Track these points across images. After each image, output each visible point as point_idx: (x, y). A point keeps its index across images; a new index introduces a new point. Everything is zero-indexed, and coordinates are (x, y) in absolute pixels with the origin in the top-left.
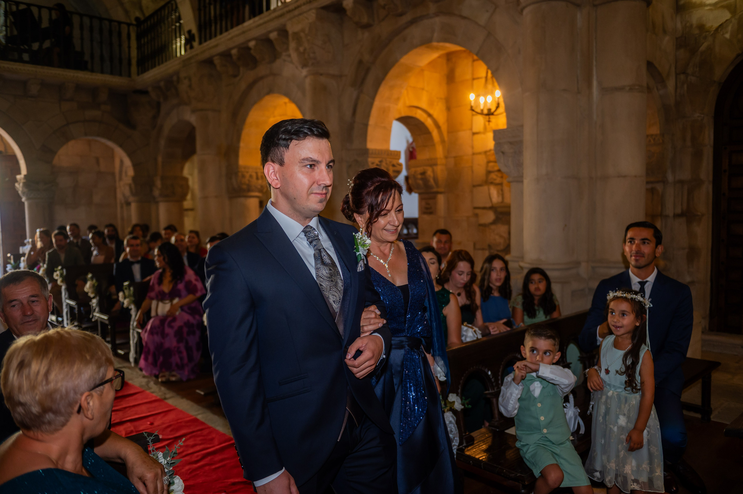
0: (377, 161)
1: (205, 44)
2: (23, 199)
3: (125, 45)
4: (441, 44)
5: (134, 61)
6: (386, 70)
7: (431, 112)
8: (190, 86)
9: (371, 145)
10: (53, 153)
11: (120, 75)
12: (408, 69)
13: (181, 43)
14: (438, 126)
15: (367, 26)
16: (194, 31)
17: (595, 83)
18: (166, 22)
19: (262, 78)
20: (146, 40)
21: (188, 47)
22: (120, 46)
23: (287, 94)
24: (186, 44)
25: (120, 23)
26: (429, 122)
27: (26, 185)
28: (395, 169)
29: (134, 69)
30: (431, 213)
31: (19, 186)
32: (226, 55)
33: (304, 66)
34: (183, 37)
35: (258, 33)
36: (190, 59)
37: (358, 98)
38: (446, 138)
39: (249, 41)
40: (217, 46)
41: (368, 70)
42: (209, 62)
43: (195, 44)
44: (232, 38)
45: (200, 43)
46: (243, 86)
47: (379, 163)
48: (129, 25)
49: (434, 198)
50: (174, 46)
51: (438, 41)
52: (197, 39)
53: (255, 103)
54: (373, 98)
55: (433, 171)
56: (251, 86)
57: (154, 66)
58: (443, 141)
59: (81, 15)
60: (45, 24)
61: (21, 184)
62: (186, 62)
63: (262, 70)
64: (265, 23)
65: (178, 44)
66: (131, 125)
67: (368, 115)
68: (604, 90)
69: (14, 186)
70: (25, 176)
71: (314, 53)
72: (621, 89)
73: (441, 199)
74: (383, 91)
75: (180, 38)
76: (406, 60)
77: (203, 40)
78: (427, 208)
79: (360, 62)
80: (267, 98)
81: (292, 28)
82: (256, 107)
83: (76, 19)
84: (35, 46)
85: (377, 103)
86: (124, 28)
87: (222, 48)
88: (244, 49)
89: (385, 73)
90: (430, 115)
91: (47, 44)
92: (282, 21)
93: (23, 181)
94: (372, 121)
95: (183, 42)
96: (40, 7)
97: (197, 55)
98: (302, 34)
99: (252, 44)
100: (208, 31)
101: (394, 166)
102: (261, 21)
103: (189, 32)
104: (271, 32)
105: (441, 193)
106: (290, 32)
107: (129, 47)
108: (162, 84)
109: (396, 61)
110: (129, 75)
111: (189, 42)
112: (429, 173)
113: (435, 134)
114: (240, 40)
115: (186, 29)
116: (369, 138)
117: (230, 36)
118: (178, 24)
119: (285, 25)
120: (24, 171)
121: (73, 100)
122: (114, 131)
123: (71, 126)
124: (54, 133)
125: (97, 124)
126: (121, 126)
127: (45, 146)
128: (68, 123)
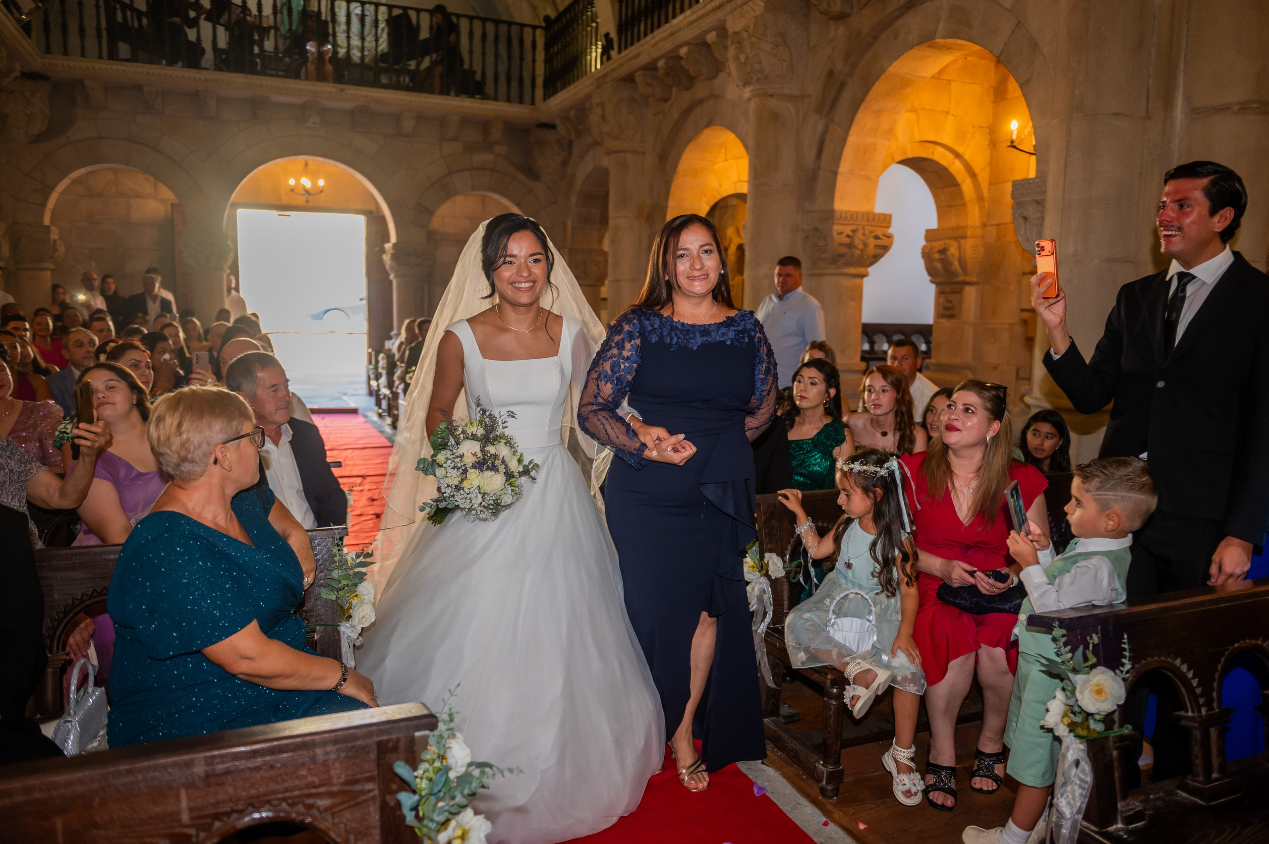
0: (848, 230)
1: (624, 53)
2: (392, 277)
3: (529, 57)
4: (950, 41)
5: (540, 81)
6: (867, 86)
7: (960, 150)
8: (603, 117)
9: (841, 204)
10: (430, 213)
11: (521, 101)
12: (906, 83)
13: (596, 52)
14: (973, 174)
15: (841, 17)
16: (613, 35)
17: (1180, 100)
18: (580, 22)
19: (701, 102)
20: (556, 50)
21: (605, 58)
22: (522, 59)
23: (732, 128)
24: (602, 54)
25: (522, 26)
26: (956, 168)
27: (394, 257)
28: (879, 242)
29: (539, 92)
30: (952, 316)
31: (387, 258)
32: (651, 68)
33: (746, 83)
34: (599, 43)
35: (689, 34)
36: (605, 75)
37: (825, 131)
38: (986, 194)
39: (680, 46)
40: (637, 56)
41: (842, 86)
42: (629, 79)
43: (614, 53)
44: (657, 44)
45: (620, 52)
46: (675, 114)
47: (851, 234)
48: (534, 28)
49: (960, 292)
50: (589, 57)
51: (944, 37)
52: (616, 46)
53: (690, 140)
54: (847, 131)
55: (959, 248)
56: (686, 113)
57: (564, 87)
58: (980, 198)
59: (471, 18)
60: (424, 34)
61: (389, 256)
62: (601, 79)
63: (700, 90)
64: (699, 18)
65: (594, 54)
66: (532, 173)
67: (837, 159)
68: (1195, 112)
69: (382, 259)
70: (394, 245)
71: (760, 63)
72: (1223, 109)
73: (971, 294)
74: (864, 119)
75: (596, 45)
76: (899, 68)
77: (623, 46)
78: (946, 309)
79: (831, 74)
80: (707, 132)
81: (733, 26)
82: (691, 146)
83: (464, 24)
84: (413, 65)
85: (853, 139)
86: (528, 33)
87: (644, 60)
88: (674, 57)
89: (867, 90)
90: (958, 155)
91: (426, 63)
92: (720, 14)
93: (392, 251)
94: (844, 168)
95: (599, 51)
96: (418, 11)
97: (613, 70)
98: (745, 34)
99: (683, 51)
100: (629, 34)
101: (877, 237)
102: (694, 17)
103: (607, 36)
104: (707, 32)
105: (971, 284)
106: (730, 31)
107: (534, 61)
108: (572, 113)
109: (883, 71)
110: (533, 103)
111: (606, 51)
112: (953, 250)
113: (967, 187)
114: (668, 46)
115: (602, 31)
116: (838, 194)
117: (654, 41)
118: (594, 25)
119: (724, 21)
120: (393, 238)
121: (457, 140)
122: (510, 184)
123: (454, 176)
124: (432, 186)
125: (488, 173)
126: (520, 176)
127: (419, 204)
128: (451, 173)
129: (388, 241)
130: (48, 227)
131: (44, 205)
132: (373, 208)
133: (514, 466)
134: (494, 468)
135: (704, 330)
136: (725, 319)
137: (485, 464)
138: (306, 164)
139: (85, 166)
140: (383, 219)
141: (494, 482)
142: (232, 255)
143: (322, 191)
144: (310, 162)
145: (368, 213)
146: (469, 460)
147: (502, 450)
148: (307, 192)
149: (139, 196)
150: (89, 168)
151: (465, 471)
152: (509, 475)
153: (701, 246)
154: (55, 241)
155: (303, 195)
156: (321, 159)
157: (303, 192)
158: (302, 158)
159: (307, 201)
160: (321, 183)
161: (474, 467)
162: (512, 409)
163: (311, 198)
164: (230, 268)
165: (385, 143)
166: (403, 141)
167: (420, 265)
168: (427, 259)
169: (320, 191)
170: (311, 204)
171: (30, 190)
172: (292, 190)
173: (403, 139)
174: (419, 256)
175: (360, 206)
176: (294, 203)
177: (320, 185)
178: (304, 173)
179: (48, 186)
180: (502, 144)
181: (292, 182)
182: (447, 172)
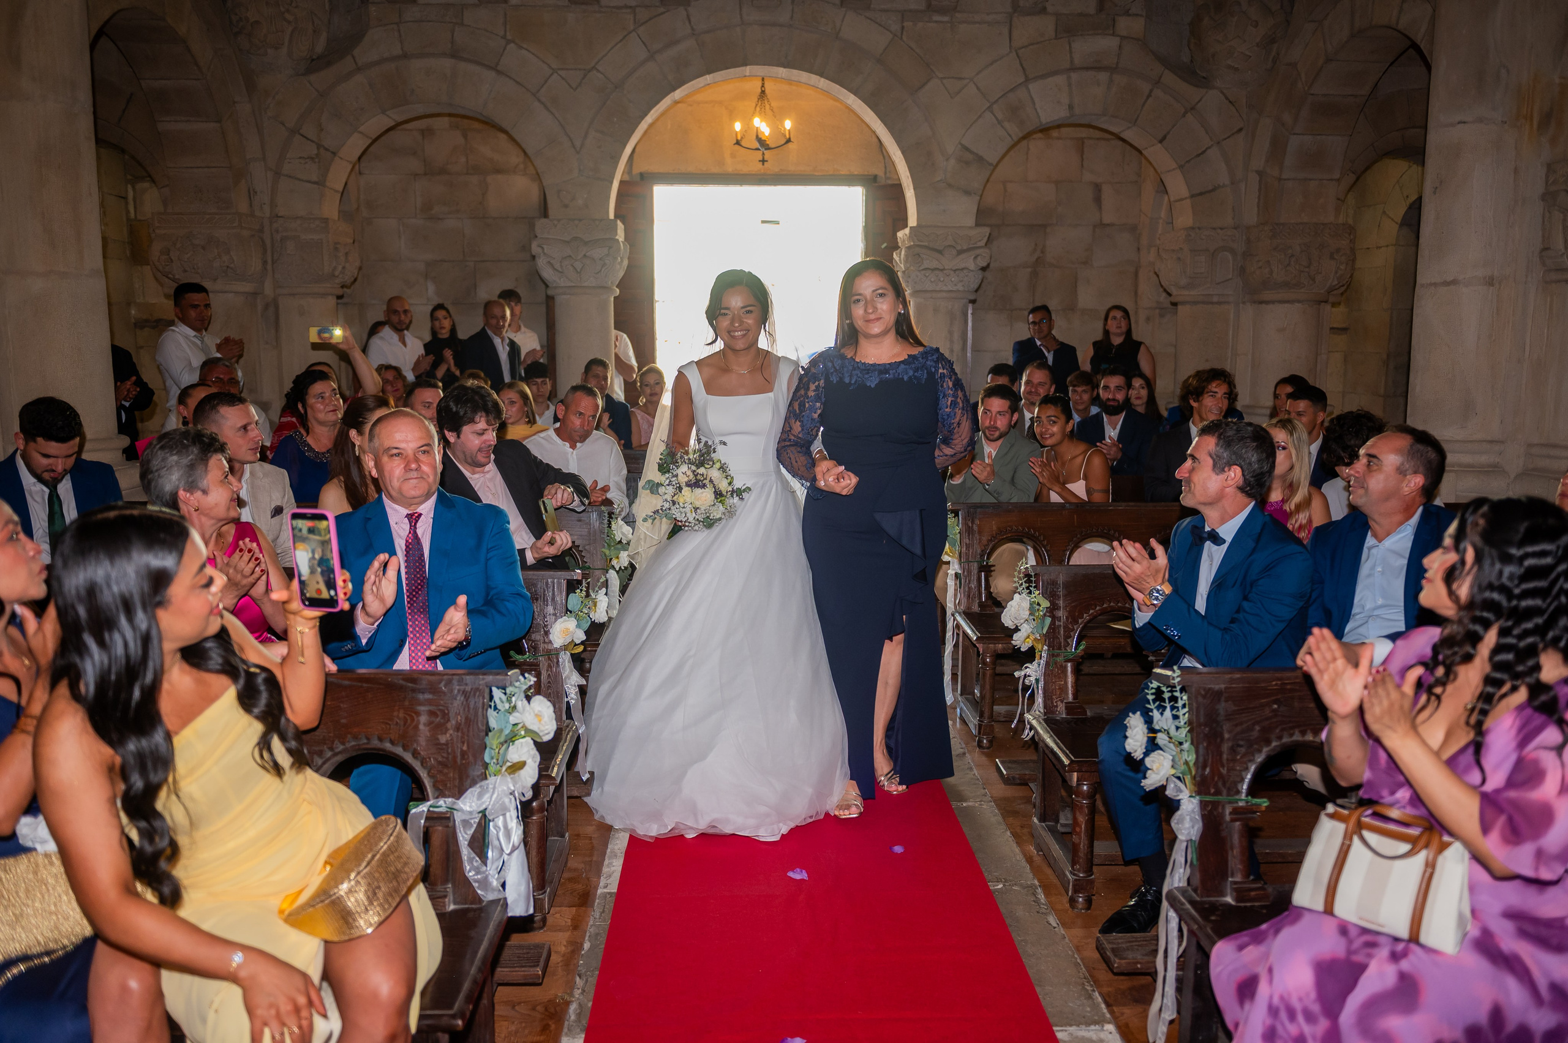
27: (913, 255)
31: (899, 258)
61: (904, 254)
70: (913, 230)
93: (908, 244)
120: (913, 221)
121: (1044, 11)
122: (1149, 96)
123: (1032, 86)
124: (990, 109)
125: (1103, 76)
126: (1169, 78)
127: (966, 149)
128: (1027, 80)
129: (904, 225)
130: (325, 220)
131: (321, 183)
132: (879, 170)
133: (723, 486)
134: (704, 486)
135: (883, 369)
136: (907, 357)
137: (697, 483)
138: (763, 93)
139: (384, 110)
141: (705, 496)
145: (870, 182)
146: (683, 479)
147: (715, 474)
148: (763, 143)
151: (680, 489)
152: (718, 494)
153: (874, 291)
154: (338, 244)
155: (757, 149)
156: (782, 71)
157: (757, 145)
158: (750, 77)
159: (763, 162)
160: (788, 124)
161: (688, 485)
162: (724, 439)
163: (769, 155)
165: (903, 27)
166: (936, 22)
167: (962, 269)
168: (976, 258)
169: (785, 141)
170: (772, 167)
171: (300, 158)
172: (738, 143)
173: (936, 18)
174: (960, 252)
175: (856, 169)
176: (745, 169)
177: (785, 129)
178: (758, 109)
179: (327, 150)
180: (1137, 15)
181: (738, 126)
182: (1022, 79)
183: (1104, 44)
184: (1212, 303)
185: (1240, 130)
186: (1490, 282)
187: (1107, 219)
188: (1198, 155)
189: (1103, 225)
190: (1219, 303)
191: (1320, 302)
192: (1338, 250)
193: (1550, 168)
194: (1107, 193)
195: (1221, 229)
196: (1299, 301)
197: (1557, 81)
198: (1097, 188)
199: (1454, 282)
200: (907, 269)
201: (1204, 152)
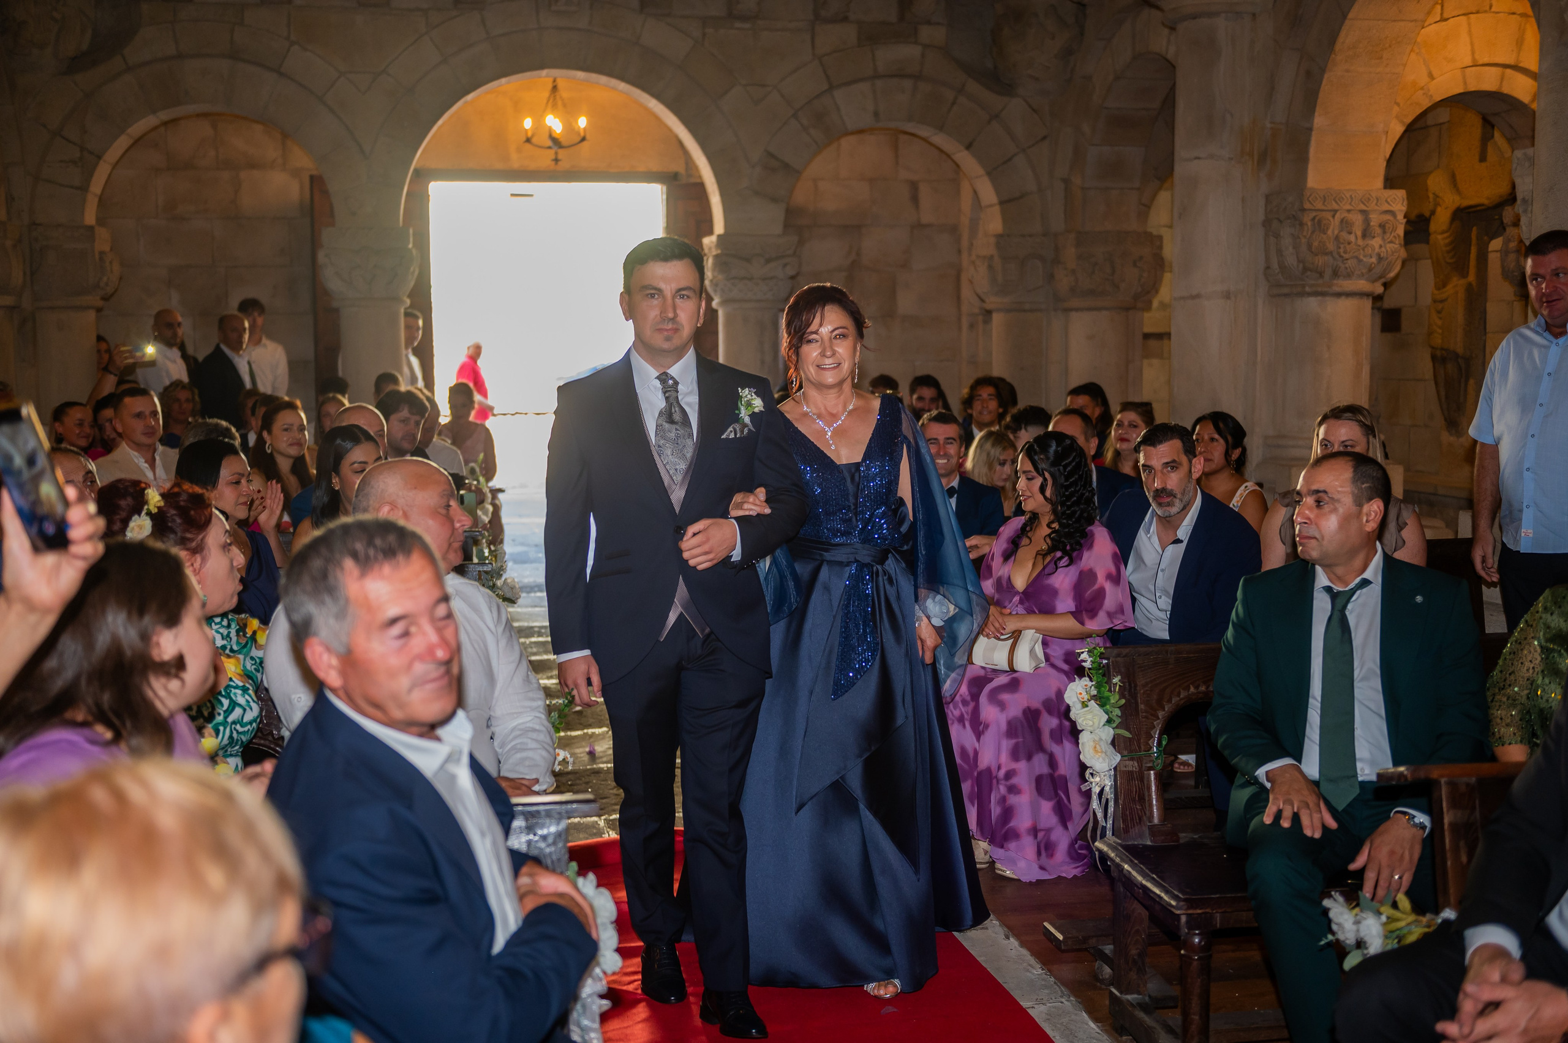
2: (715, 302)
10: (791, 171)
27: (721, 264)
70: (721, 236)
93: (717, 251)
120: (719, 228)
121: (845, 19)
122: (953, 103)
123: (838, 94)
124: (795, 116)
125: (908, 84)
126: (973, 87)
127: (772, 156)
128: (832, 88)
129: (710, 232)
130: (91, 228)
131: (84, 188)
132: (679, 167)
138: (555, 88)
139: (154, 112)
140: (699, 191)
142: (415, 270)
143: (583, 139)
144: (561, 83)
145: (669, 179)
148: (555, 141)
149: (253, 165)
150: (164, 115)
154: (102, 253)
155: (550, 148)
156: (580, 74)
157: (549, 143)
158: (545, 77)
159: (556, 160)
160: (582, 122)
163: (562, 154)
164: (410, 296)
165: (704, 35)
166: (738, 29)
167: (772, 278)
168: (785, 265)
169: (579, 139)
170: (564, 165)
171: (61, 161)
172: (528, 140)
173: (738, 25)
174: (769, 261)
175: (655, 166)
176: (533, 166)
177: (579, 127)
178: (550, 105)
179: (91, 153)
180: (938, 24)
181: (528, 123)
182: (825, 87)
183: (908, 52)
184: (1025, 311)
185: (1045, 138)
186: (1227, 295)
187: (927, 217)
188: (1005, 163)
189: (919, 226)
190: (1031, 311)
191: (1127, 309)
192: (1141, 258)
193: (1268, 198)
194: (924, 191)
195: (1031, 236)
196: (1106, 309)
197: (1269, 125)
198: (914, 186)
199: (1197, 296)
200: (714, 277)
201: (1010, 159)
